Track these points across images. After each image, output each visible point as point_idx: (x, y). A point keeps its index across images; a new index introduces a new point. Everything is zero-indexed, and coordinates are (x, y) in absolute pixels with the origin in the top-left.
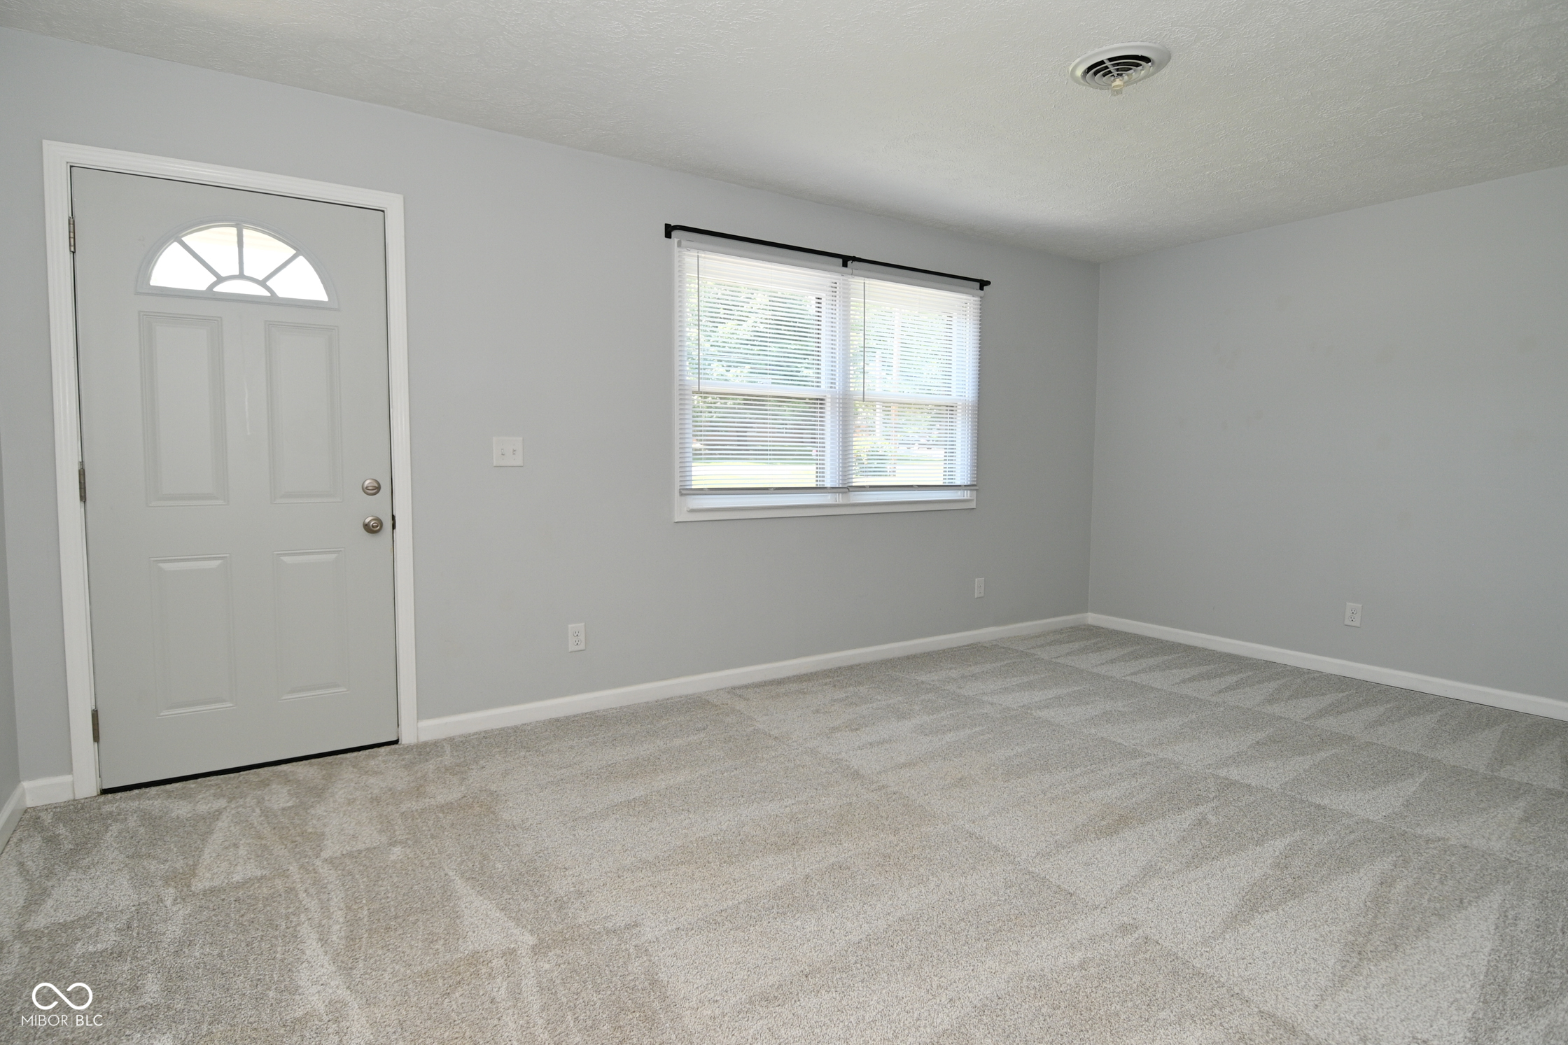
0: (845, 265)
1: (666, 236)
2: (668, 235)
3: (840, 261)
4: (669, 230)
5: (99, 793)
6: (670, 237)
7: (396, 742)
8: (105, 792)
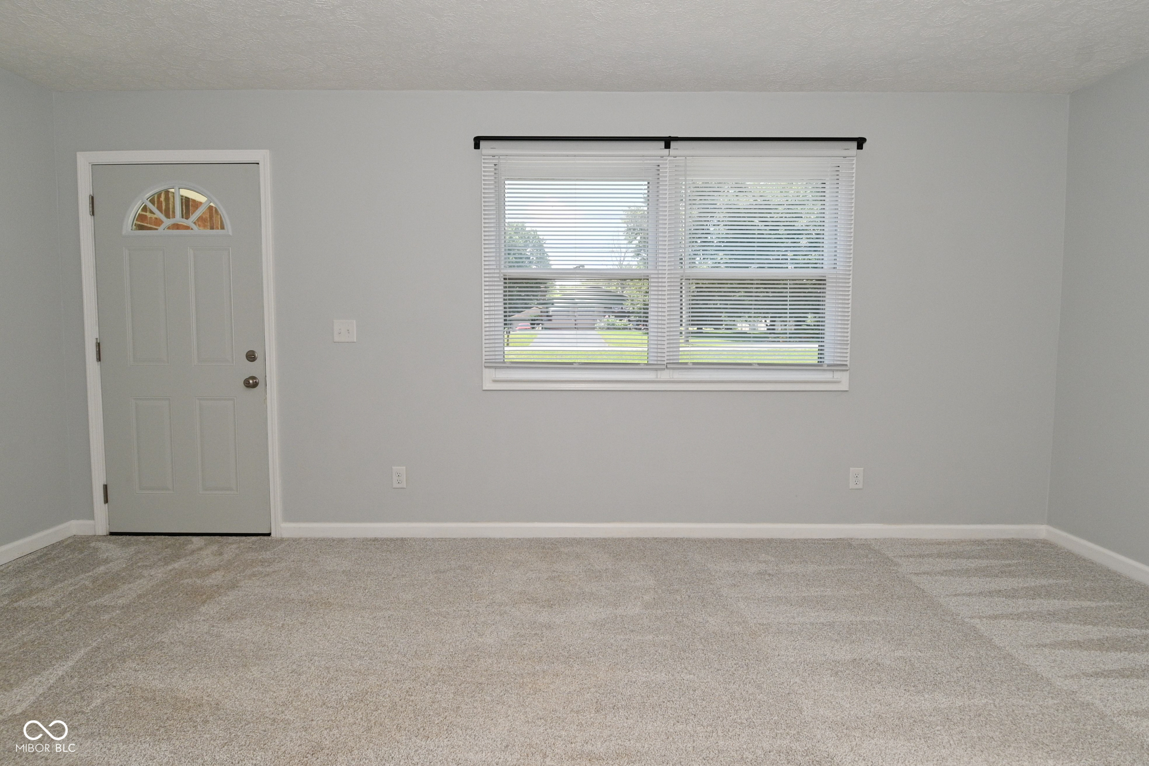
0: (667, 146)
1: (475, 148)
2: (477, 146)
3: (662, 144)
4: (477, 142)
5: (108, 534)
6: (479, 148)
7: (269, 535)
8: (112, 534)
